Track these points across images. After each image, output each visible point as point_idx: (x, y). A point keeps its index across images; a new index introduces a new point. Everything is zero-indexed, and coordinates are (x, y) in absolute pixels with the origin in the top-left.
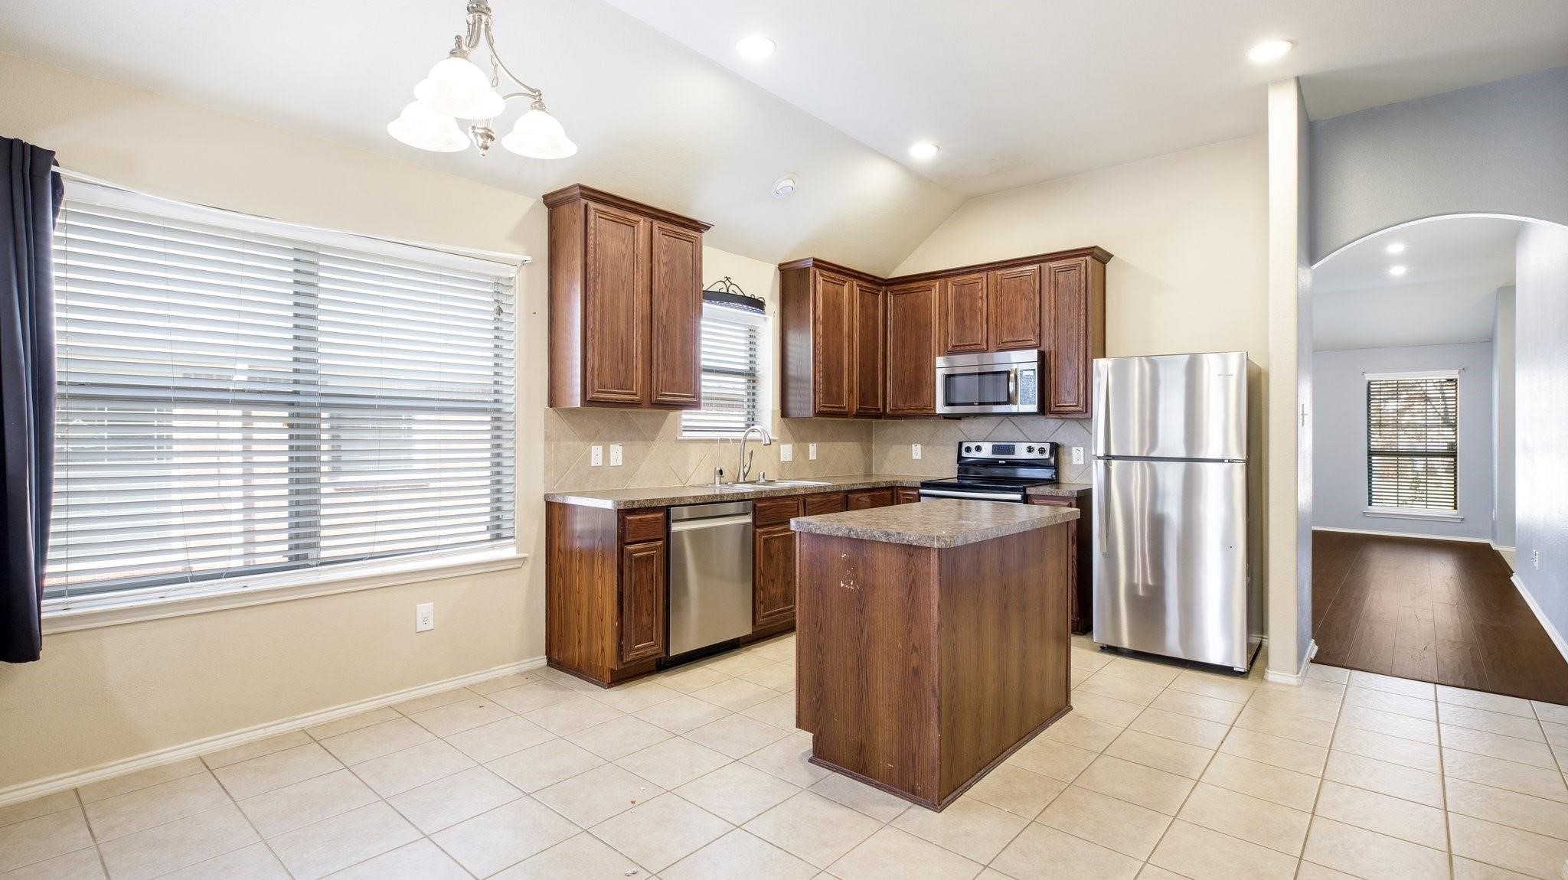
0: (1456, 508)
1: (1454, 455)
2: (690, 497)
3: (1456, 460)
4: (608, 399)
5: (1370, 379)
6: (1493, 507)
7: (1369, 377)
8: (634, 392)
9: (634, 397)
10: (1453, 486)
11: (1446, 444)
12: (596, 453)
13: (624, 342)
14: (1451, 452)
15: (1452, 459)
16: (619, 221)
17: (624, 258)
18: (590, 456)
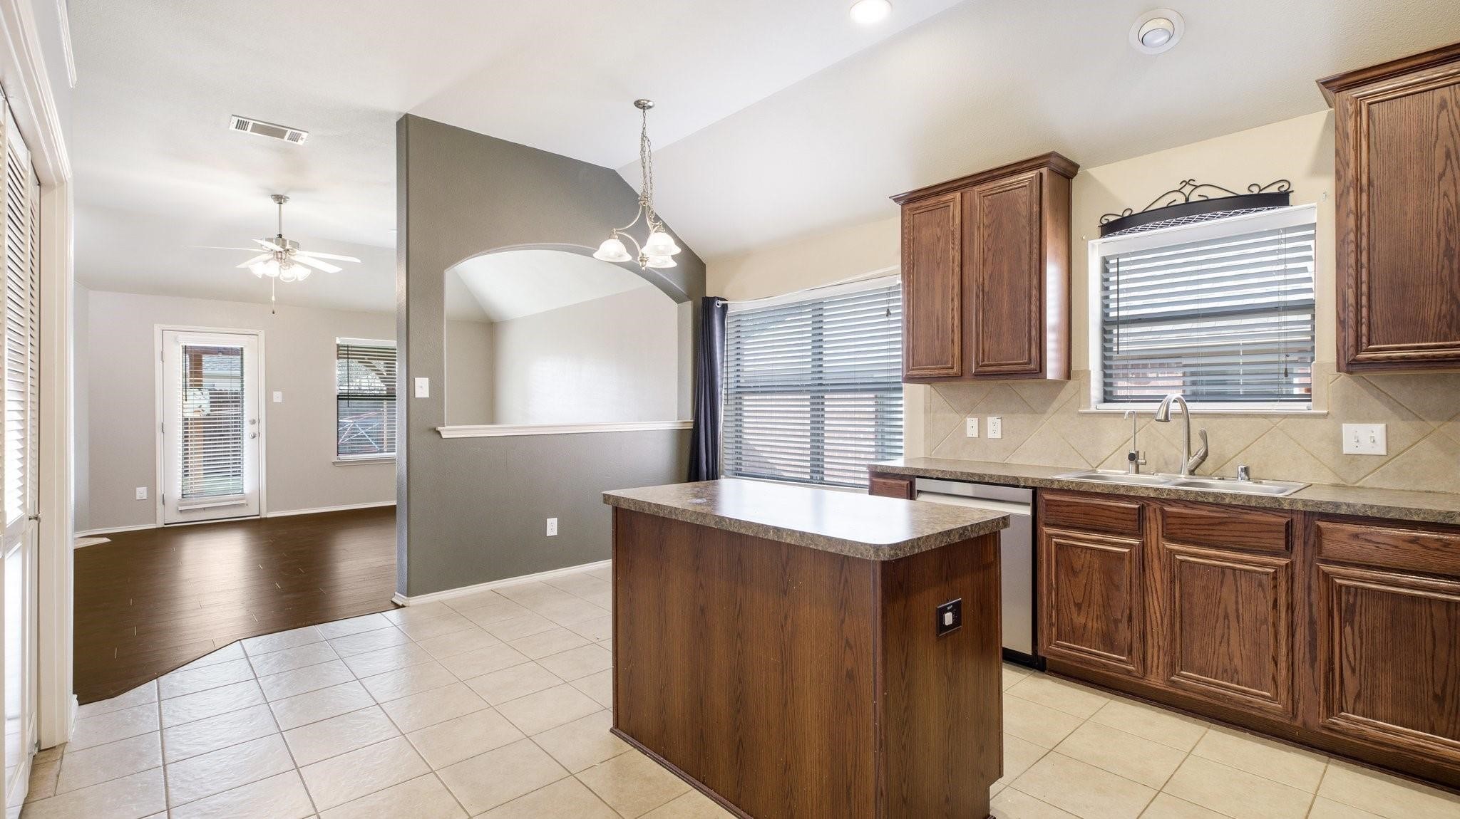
2: (937, 471)
4: (923, 375)
8: (950, 365)
9: (950, 371)
12: (972, 425)
13: (940, 319)
16: (932, 208)
17: (939, 241)
18: (966, 429)
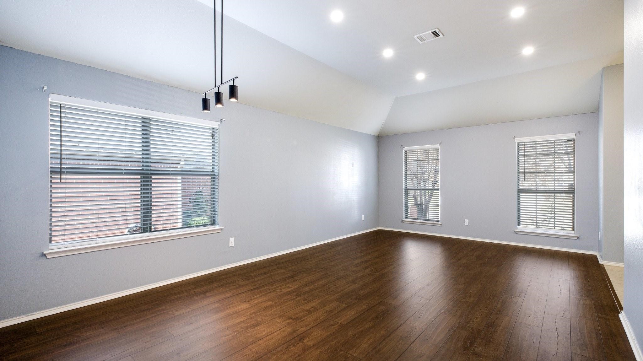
0: (573, 230)
1: (573, 193)
3: (574, 196)
5: (519, 141)
6: (598, 231)
7: (518, 140)
10: (572, 214)
11: (567, 185)
14: (571, 191)
15: (572, 195)
